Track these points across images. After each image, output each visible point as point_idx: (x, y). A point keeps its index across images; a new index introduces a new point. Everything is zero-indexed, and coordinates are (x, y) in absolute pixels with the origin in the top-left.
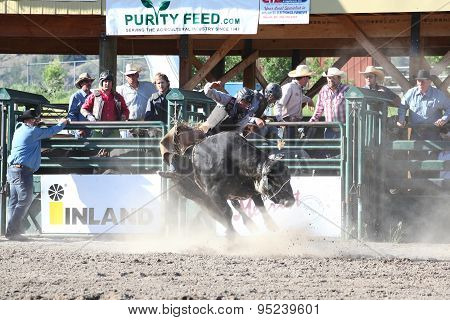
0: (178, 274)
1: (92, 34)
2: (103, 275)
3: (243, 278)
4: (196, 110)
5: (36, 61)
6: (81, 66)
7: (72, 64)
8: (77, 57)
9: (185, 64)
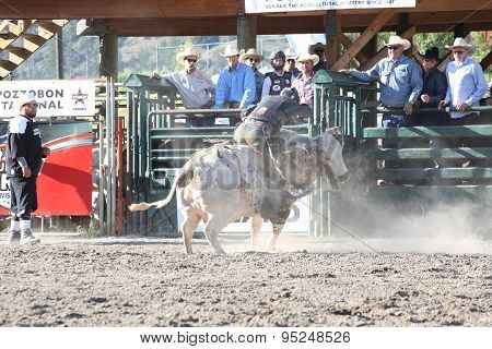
0: (330, 276)
1: (229, 13)
4: (345, 93)
5: (164, 44)
6: (214, 49)
7: (205, 47)
8: (209, 38)
9: (332, 42)
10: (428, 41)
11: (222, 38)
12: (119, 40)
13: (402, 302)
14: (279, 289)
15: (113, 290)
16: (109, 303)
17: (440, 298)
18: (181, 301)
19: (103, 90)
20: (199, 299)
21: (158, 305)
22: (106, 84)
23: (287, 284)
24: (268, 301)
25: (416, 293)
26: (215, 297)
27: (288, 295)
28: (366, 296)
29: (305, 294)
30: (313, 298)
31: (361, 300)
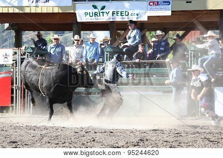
0: (112, 132)
1: (69, 22)
2: (77, 133)
3: (142, 134)
6: (62, 37)
8: (60, 32)
9: (113, 34)
10: (152, 35)
11: (66, 32)
12: (23, 32)
13: (141, 144)
14: (90, 138)
15: (20, 138)
16: (18, 143)
17: (157, 142)
18: (49, 143)
19: (16, 53)
20: (57, 142)
21: (39, 144)
22: (17, 51)
23: (94, 135)
24: (86, 143)
25: (147, 140)
26: (63, 141)
27: (94, 141)
28: (126, 141)
29: (101, 140)
30: (104, 142)
31: (125, 142)
